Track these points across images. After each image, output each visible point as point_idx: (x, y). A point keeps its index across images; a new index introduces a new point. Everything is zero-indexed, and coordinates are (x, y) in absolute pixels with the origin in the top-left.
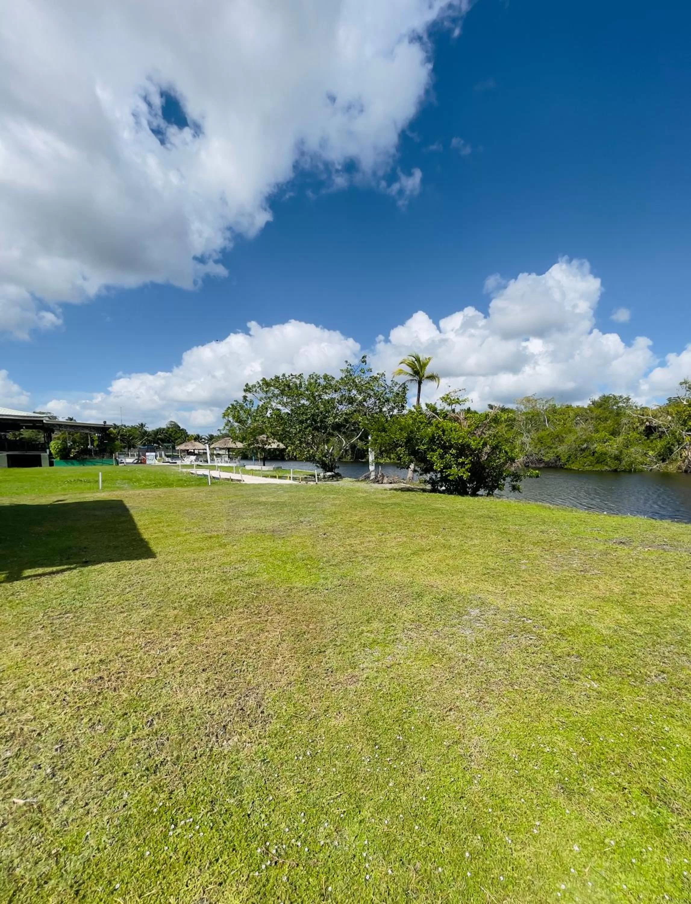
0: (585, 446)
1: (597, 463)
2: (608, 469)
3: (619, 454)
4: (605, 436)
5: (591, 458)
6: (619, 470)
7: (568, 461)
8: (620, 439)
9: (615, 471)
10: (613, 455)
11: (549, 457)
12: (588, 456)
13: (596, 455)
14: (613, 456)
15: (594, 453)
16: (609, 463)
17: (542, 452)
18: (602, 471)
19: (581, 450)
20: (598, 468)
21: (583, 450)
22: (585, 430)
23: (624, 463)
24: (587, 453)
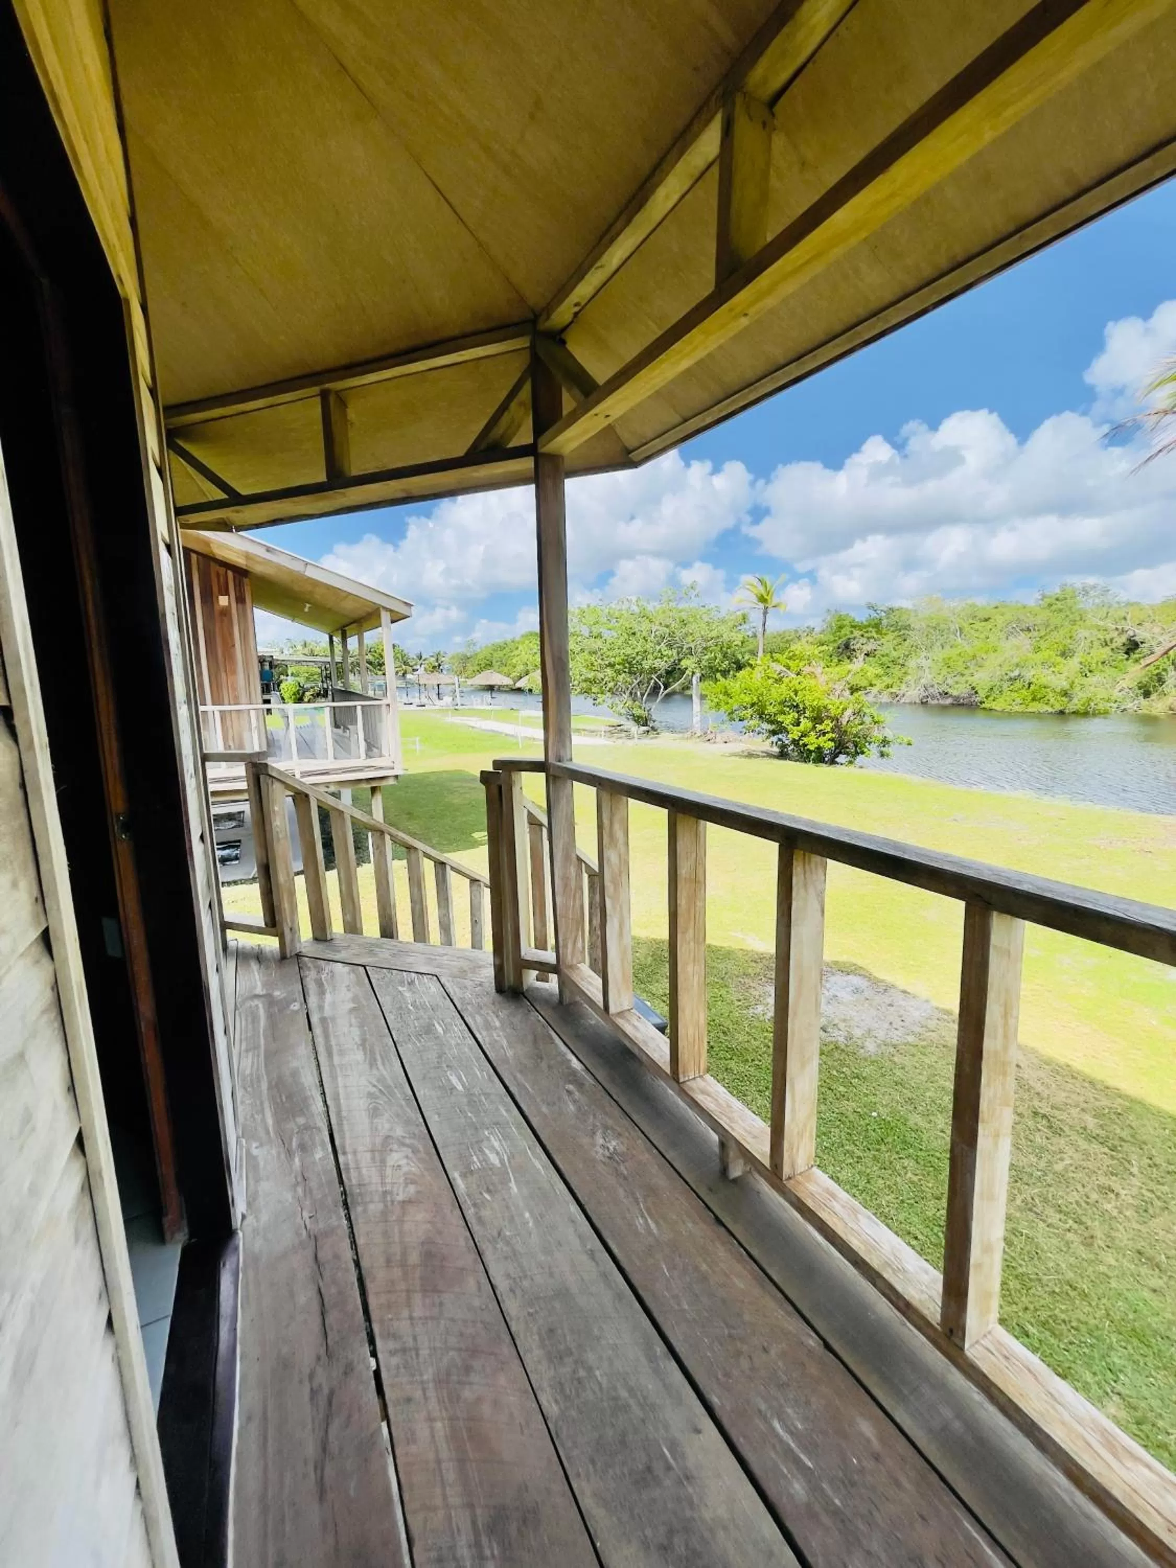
0: (1016, 673)
1: (1033, 700)
2: (1050, 710)
3: (1068, 687)
4: (1050, 657)
5: (1024, 691)
6: (1067, 711)
7: (987, 697)
8: (1073, 664)
9: (1062, 712)
10: (1059, 688)
11: (959, 690)
12: (1020, 689)
13: (1032, 687)
14: (1058, 690)
15: (1030, 684)
16: (1052, 700)
17: (950, 681)
18: (1039, 713)
19: (1011, 679)
20: (1035, 707)
21: (1013, 680)
22: (1018, 648)
23: (1075, 701)
24: (1018, 684)
